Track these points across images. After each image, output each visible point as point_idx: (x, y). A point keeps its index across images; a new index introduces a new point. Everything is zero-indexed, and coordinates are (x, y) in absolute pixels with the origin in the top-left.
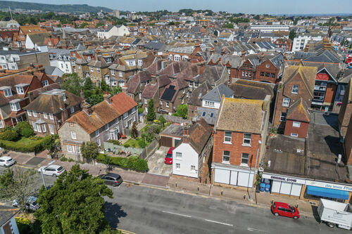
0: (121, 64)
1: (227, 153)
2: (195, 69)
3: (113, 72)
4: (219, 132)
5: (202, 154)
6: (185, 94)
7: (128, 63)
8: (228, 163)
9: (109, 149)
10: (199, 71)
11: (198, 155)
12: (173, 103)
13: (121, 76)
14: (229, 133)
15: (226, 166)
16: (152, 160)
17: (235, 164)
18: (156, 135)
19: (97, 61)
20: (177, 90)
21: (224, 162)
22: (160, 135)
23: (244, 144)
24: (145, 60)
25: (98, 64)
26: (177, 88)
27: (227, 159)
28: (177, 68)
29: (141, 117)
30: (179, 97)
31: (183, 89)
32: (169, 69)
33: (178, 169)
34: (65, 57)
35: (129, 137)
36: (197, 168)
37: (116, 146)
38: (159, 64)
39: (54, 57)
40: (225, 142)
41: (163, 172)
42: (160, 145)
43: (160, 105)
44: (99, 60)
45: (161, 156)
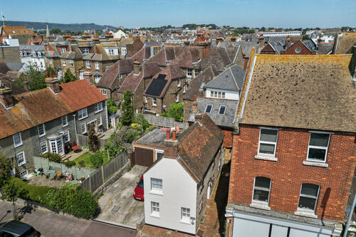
0: (98, 52)
1: (263, 181)
2: (195, 54)
3: (88, 65)
4: (245, 131)
5: (205, 183)
6: (181, 88)
7: (107, 50)
8: (264, 205)
9: (41, 170)
10: (201, 54)
11: (195, 184)
12: (162, 99)
13: (98, 68)
14: (270, 131)
15: (260, 212)
16: (112, 191)
17: (283, 209)
18: (126, 146)
19: (71, 52)
20: (169, 80)
21: (256, 203)
22: (134, 146)
23: (309, 162)
24: (129, 47)
25: (71, 55)
26: (169, 78)
27: (263, 196)
28: (171, 54)
29: (113, 120)
30: (172, 91)
31: (177, 79)
32: (161, 55)
33: (155, 214)
34: (39, 53)
35: (85, 149)
36: (193, 213)
37: (53, 164)
38: (148, 50)
39: (28, 54)
40: (260, 156)
41: (128, 217)
42: (133, 164)
43: (145, 104)
44: (73, 50)
45: (131, 184)
